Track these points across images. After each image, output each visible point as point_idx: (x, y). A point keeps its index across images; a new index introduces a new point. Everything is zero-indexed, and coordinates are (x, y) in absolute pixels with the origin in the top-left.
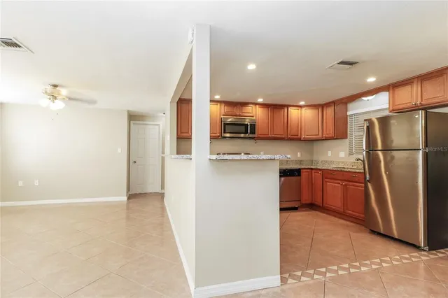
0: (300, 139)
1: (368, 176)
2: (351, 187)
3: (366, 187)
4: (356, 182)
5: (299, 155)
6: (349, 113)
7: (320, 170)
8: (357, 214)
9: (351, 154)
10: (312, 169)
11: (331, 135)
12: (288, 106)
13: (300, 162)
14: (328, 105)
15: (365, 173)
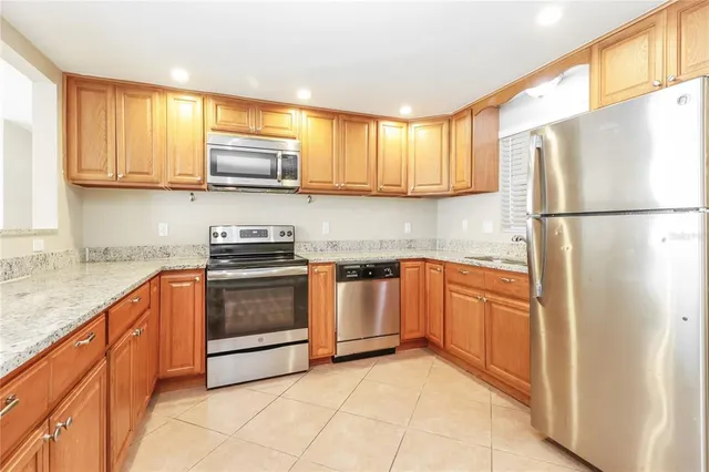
0: (404, 195)
1: (538, 284)
2: (503, 307)
3: (533, 312)
4: (513, 297)
5: (407, 228)
6: (502, 134)
7: (440, 262)
8: (513, 378)
9: (506, 225)
10: (425, 260)
11: (464, 185)
12: (376, 119)
13: (410, 244)
14: (458, 116)
15: (530, 275)
